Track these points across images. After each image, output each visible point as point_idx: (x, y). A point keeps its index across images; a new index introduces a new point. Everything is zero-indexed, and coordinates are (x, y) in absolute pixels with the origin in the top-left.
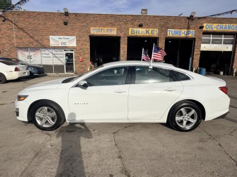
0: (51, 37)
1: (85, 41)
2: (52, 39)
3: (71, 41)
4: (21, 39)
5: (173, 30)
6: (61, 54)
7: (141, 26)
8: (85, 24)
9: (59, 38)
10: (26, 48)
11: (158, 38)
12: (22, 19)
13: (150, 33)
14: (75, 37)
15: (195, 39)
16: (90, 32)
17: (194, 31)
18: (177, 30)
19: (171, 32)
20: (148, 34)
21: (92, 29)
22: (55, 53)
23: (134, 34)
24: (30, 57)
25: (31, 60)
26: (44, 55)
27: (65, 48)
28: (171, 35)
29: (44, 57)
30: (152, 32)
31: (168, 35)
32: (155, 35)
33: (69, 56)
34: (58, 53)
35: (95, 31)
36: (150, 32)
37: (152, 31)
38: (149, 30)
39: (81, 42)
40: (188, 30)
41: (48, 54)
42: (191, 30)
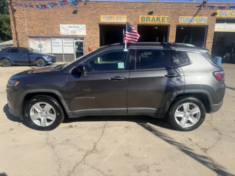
0: (61, 25)
1: (95, 29)
2: (62, 27)
3: (81, 30)
4: (32, 28)
5: (185, 17)
6: (71, 43)
7: (151, 13)
8: (94, 12)
9: (69, 27)
10: (36, 38)
11: (169, 25)
14: (85, 25)
15: (208, 26)
16: (99, 21)
17: (207, 18)
18: (189, 17)
19: (182, 20)
20: (158, 22)
21: (102, 16)
22: (65, 41)
23: (144, 21)
26: (54, 44)
27: (75, 37)
28: (182, 22)
29: (54, 46)
30: (163, 19)
31: (180, 22)
32: (166, 22)
33: (80, 46)
34: (68, 41)
36: (161, 19)
37: (163, 18)
38: (160, 18)
39: (91, 31)
40: (201, 17)
41: (58, 43)
42: (204, 17)
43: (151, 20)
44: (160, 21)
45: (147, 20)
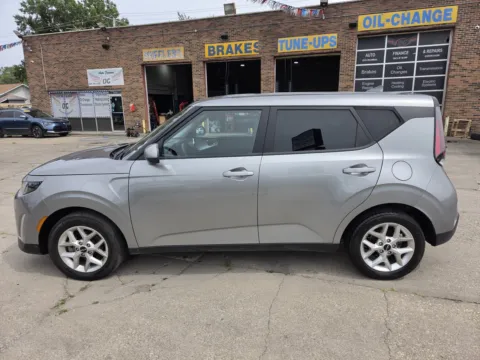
0: (89, 71)
2: (90, 74)
4: (52, 78)
5: (289, 39)
6: (105, 99)
7: (225, 38)
8: (134, 45)
9: (100, 73)
10: (59, 93)
11: (260, 58)
12: (51, 47)
13: (243, 50)
14: (121, 69)
15: (339, 53)
16: (142, 59)
17: (336, 35)
18: (297, 38)
19: (284, 45)
20: (239, 54)
21: (145, 51)
22: (97, 97)
23: (214, 54)
24: (65, 106)
25: (68, 111)
26: (83, 103)
27: (108, 89)
28: (285, 50)
29: (83, 105)
30: (246, 48)
31: (279, 51)
32: (253, 53)
33: (117, 103)
34: (101, 97)
35: (149, 56)
36: (242, 48)
37: (246, 45)
38: (240, 45)
39: (131, 77)
40: (321, 36)
41: (88, 100)
42: (329, 36)
43: (225, 51)
44: (241, 52)
45: (218, 51)
